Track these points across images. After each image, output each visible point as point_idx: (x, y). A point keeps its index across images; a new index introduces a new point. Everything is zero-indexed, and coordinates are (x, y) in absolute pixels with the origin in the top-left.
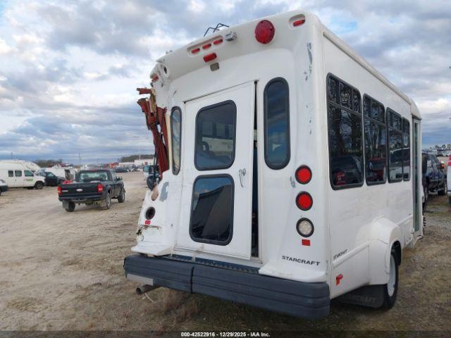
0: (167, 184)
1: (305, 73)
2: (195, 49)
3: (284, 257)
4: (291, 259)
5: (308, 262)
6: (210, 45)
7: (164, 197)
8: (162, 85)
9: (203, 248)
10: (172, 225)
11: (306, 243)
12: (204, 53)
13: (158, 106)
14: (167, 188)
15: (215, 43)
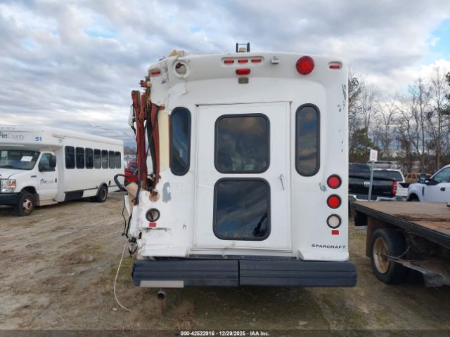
0: (167, 185)
1: (338, 106)
2: (229, 61)
3: (313, 246)
4: (321, 246)
5: (337, 247)
6: (247, 61)
7: (167, 197)
8: (164, 82)
9: (234, 245)
10: (184, 226)
11: (335, 233)
12: (237, 66)
13: (153, 102)
14: (168, 188)
15: (253, 61)
